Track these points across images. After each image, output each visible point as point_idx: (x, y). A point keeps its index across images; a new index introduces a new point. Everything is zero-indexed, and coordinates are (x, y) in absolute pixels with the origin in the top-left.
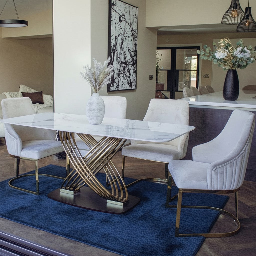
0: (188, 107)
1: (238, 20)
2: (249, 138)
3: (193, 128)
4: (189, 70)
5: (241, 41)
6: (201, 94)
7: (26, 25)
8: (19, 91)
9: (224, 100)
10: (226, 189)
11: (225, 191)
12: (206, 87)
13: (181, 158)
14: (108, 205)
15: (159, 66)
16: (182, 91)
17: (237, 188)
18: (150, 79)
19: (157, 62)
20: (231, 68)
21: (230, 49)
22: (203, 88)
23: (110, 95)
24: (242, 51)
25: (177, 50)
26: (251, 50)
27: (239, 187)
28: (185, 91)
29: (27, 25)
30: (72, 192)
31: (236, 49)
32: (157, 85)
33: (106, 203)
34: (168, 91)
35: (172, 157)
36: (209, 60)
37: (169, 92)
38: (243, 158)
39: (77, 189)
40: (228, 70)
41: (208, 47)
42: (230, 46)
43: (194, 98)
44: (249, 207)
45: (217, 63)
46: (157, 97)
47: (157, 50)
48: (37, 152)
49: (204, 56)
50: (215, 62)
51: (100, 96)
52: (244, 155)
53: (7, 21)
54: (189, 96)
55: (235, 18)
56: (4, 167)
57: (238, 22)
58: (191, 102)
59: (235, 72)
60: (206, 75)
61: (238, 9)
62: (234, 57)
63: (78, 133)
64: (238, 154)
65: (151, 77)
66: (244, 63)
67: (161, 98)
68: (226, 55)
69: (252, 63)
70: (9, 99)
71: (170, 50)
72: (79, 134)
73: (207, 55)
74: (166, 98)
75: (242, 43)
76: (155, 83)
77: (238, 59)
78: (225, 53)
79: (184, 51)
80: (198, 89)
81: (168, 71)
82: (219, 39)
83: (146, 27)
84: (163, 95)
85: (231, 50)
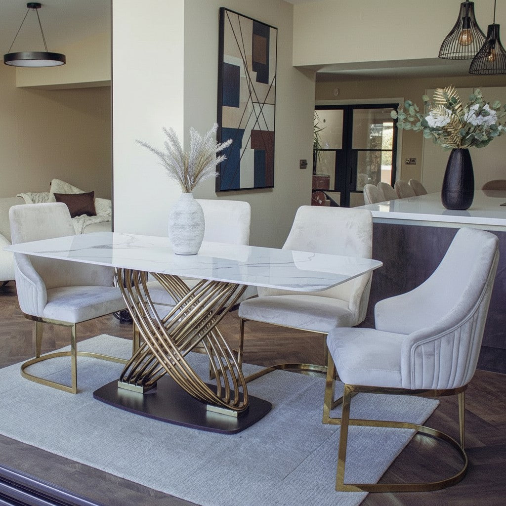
0: (369, 222)
1: (472, 50)
2: (486, 285)
3: (379, 264)
4: (377, 150)
5: (478, 93)
6: (400, 198)
7: (62, 63)
8: (49, 191)
9: (444, 209)
10: (439, 388)
11: (438, 390)
12: (409, 184)
13: (356, 325)
14: (209, 415)
15: (319, 142)
16: (362, 192)
17: (461, 386)
18: (301, 168)
19: (316, 134)
20: (458, 145)
21: (456, 108)
22: (404, 185)
23: (221, 198)
24: (480, 113)
25: (355, 111)
26: (497, 110)
27: (465, 384)
28: (368, 191)
29: (65, 63)
30: (140, 389)
31: (469, 107)
32: (316, 179)
33: (206, 410)
34: (336, 190)
35: (334, 322)
36: (416, 131)
37: (340, 193)
38: (474, 324)
39: (151, 382)
40: (451, 150)
41: (413, 105)
42: (456, 102)
43: (388, 205)
44: (488, 424)
45: (431, 136)
46: (314, 203)
47: (317, 111)
48: (73, 308)
49: (404, 123)
50: (427, 135)
51: (196, 200)
52: (475, 318)
53: (25, 55)
54: (375, 201)
55: (467, 47)
56: (14, 337)
57: (473, 54)
58: (382, 212)
59: (466, 154)
60: (410, 159)
61: (472, 30)
62: (465, 124)
63: (154, 273)
64: (464, 317)
65: (303, 164)
66: (483, 135)
67: (323, 204)
68: (448, 121)
69: (499, 136)
70: (29, 205)
71: (342, 111)
72: (156, 274)
73: (412, 119)
74: (333, 204)
75: (480, 96)
76: (311, 175)
77: (472, 129)
78: (447, 116)
79: (368, 113)
80: (394, 188)
81: (337, 151)
82: (436, 88)
83: (294, 65)
84: (328, 198)
85: (458, 111)
